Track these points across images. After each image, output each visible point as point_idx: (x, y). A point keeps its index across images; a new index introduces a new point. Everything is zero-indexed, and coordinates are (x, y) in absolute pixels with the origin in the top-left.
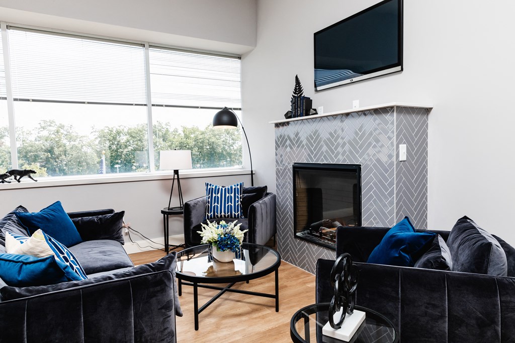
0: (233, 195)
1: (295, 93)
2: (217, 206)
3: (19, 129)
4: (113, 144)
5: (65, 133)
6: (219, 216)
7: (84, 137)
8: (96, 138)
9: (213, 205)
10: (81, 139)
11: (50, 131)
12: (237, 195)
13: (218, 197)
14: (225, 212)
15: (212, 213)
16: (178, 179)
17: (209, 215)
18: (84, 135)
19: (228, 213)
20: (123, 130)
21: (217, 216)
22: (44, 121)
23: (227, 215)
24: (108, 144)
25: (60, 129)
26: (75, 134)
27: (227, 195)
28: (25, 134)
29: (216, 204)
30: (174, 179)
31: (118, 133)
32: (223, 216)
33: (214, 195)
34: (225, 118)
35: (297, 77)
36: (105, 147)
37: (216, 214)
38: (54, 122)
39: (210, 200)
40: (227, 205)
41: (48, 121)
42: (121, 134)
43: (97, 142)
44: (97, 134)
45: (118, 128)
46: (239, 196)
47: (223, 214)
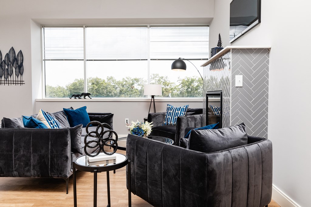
0: (179, 112)
1: (218, 46)
2: (170, 118)
3: (141, 79)
4: (189, 88)
5: (163, 81)
6: (170, 124)
7: (173, 83)
8: (180, 84)
9: (167, 117)
10: (171, 85)
11: (155, 80)
12: (182, 112)
13: (171, 112)
14: (173, 122)
15: (166, 122)
16: (154, 102)
17: (165, 123)
18: (172, 82)
19: (175, 122)
20: (195, 79)
21: (169, 124)
22: (153, 74)
23: (174, 124)
24: (186, 88)
25: (161, 79)
26: (168, 82)
27: (176, 112)
28: (144, 82)
29: (169, 117)
30: (151, 102)
31: (192, 81)
32: (172, 124)
33: (169, 111)
34: (178, 65)
35: (219, 35)
36: (185, 89)
37: (168, 122)
38: (158, 75)
39: (166, 114)
40: (175, 118)
41: (155, 74)
42: (194, 82)
43: (180, 87)
44: (181, 82)
45: (193, 78)
46: (184, 113)
47: (172, 123)
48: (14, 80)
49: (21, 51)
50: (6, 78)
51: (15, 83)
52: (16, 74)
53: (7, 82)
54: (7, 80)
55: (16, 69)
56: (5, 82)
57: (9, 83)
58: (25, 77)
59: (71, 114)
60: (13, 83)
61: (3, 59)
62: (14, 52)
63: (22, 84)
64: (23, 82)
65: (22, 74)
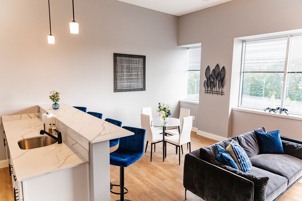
48: (217, 91)
49: (224, 67)
50: (211, 89)
51: (217, 93)
52: (218, 86)
53: (212, 92)
54: (212, 90)
55: (219, 82)
56: (211, 92)
57: (213, 93)
58: (225, 89)
59: (262, 137)
60: (216, 93)
61: (211, 74)
62: (219, 68)
63: (223, 94)
64: (223, 93)
65: (223, 87)
